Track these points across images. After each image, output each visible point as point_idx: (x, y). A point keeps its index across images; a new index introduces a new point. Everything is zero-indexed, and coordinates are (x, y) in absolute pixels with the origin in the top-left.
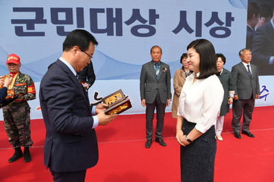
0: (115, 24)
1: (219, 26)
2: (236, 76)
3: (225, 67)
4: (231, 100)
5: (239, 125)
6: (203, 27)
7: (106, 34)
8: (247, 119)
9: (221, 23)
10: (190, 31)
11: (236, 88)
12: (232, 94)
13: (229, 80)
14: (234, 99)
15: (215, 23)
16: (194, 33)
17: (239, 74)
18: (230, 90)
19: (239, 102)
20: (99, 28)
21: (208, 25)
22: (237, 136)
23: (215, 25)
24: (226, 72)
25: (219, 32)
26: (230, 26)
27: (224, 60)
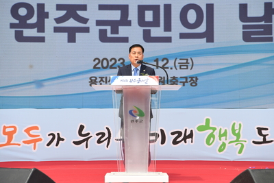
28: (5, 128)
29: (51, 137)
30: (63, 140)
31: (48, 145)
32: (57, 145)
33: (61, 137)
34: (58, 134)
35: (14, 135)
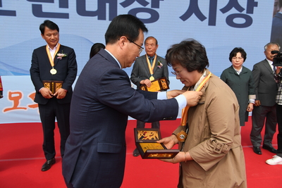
0: (107, 5)
1: (238, 12)
2: (258, 76)
3: (245, 65)
4: (251, 106)
5: (259, 137)
6: (219, 13)
7: (97, 17)
8: (270, 131)
9: (240, 9)
10: (202, 18)
11: (256, 91)
12: (252, 99)
13: (249, 81)
14: (254, 105)
15: (233, 8)
16: (207, 21)
17: (261, 75)
18: (249, 94)
19: (261, 109)
20: (87, 9)
21: (224, 10)
22: (257, 151)
23: (233, 11)
24: (245, 71)
25: (237, 21)
26: (252, 13)
27: (244, 56)
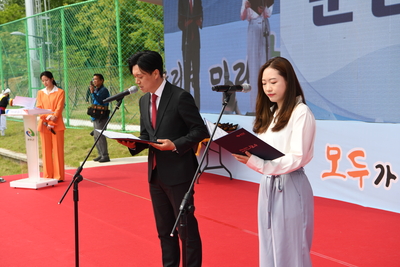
28: (329, 149)
29: (379, 170)
30: (394, 178)
31: (377, 182)
32: (387, 185)
33: (392, 172)
34: (388, 167)
35: (339, 161)
